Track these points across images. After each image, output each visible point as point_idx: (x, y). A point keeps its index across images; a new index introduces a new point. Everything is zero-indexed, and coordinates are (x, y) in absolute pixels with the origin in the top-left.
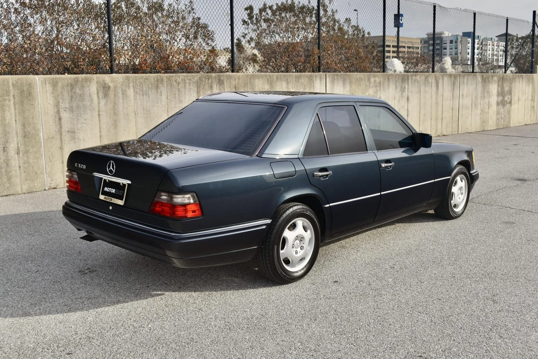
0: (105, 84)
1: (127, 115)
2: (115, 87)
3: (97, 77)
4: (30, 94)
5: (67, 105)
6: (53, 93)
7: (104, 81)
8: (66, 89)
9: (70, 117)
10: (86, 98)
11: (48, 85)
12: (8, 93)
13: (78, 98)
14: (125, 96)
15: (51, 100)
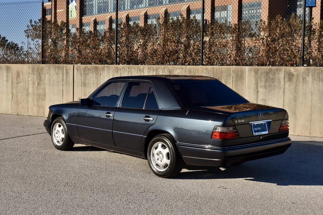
0: (290, 72)
1: (305, 93)
2: (297, 75)
3: (285, 68)
4: (241, 76)
5: (263, 84)
6: (255, 77)
7: (290, 71)
8: (263, 75)
9: (264, 91)
10: (276, 81)
11: (252, 72)
12: (230, 75)
13: (271, 80)
14: (305, 81)
15: (253, 81)
